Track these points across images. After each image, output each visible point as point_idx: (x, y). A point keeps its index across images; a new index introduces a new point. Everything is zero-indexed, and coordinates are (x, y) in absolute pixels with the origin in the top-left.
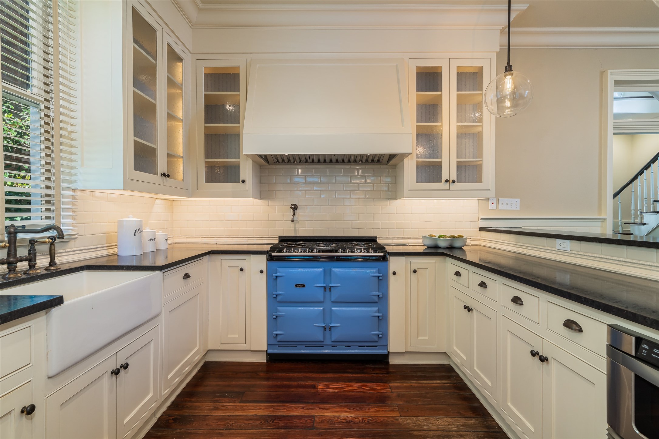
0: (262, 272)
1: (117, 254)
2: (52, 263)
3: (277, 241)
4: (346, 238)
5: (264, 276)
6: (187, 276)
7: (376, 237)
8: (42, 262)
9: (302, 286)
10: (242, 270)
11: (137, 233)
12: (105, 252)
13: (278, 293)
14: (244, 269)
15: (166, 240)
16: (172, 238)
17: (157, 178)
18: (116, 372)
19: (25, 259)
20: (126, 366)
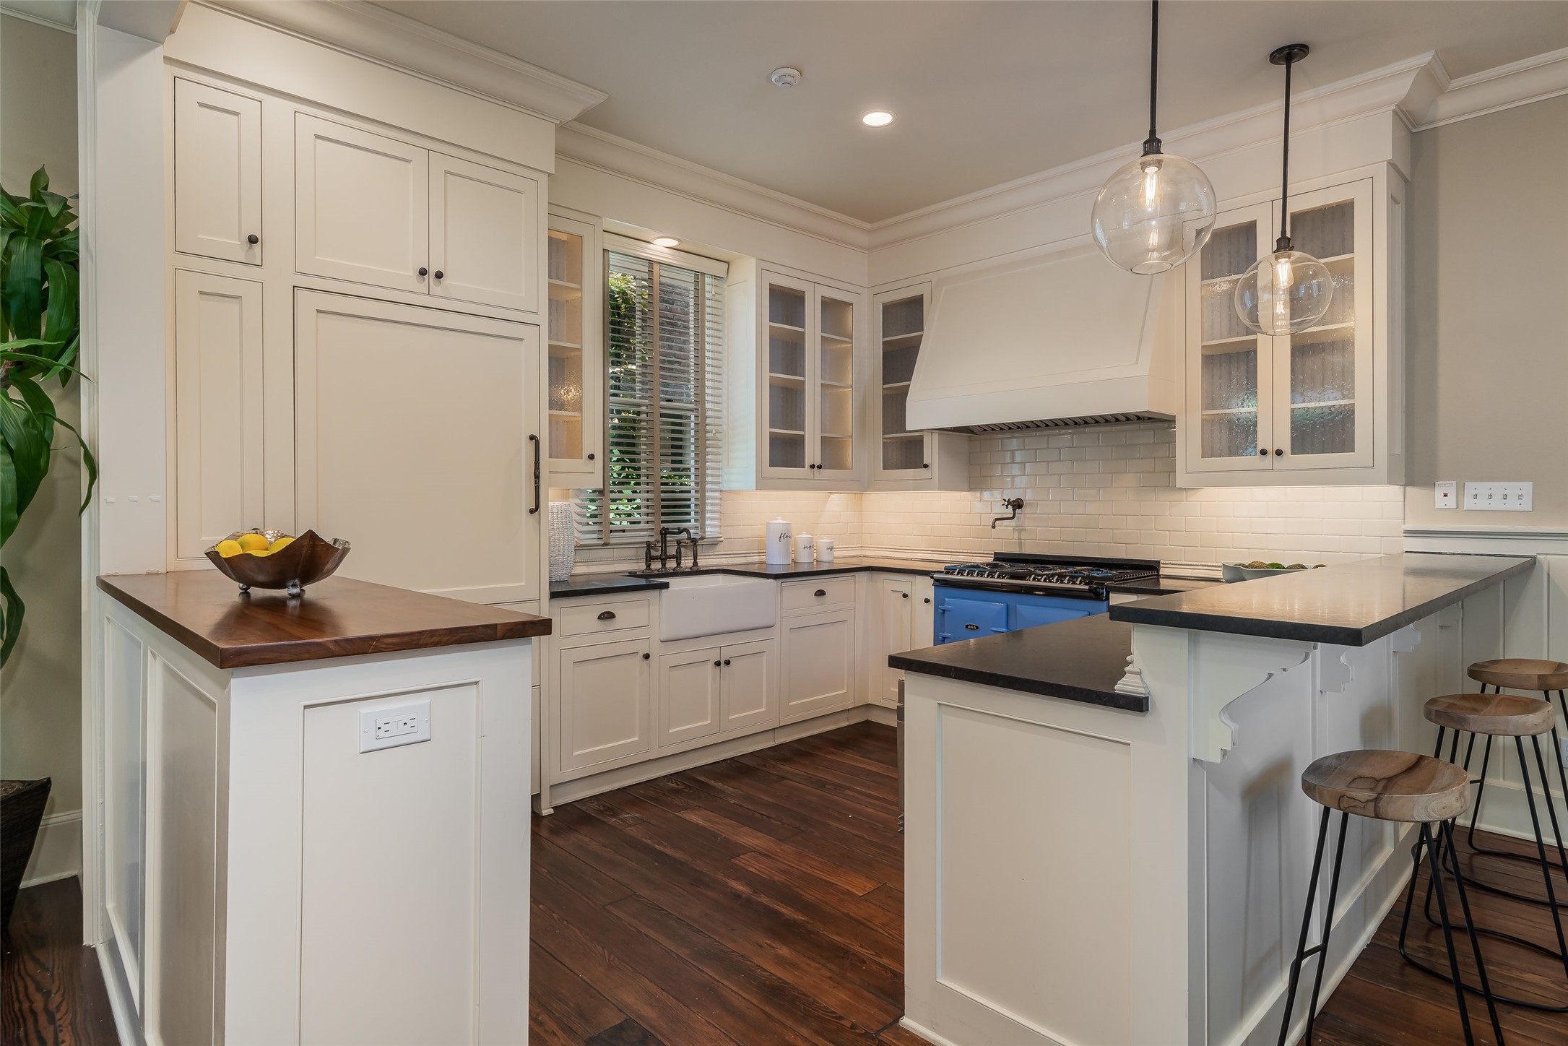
0: (927, 601)
2: (695, 564)
3: (991, 560)
4: (1102, 562)
5: (931, 607)
6: (821, 593)
7: (1158, 562)
8: (687, 563)
9: (975, 628)
10: (905, 596)
11: (782, 538)
12: (756, 559)
13: (946, 634)
14: (909, 595)
15: (831, 549)
16: (860, 548)
17: (804, 472)
18: (718, 664)
19: (673, 557)
20: (728, 663)
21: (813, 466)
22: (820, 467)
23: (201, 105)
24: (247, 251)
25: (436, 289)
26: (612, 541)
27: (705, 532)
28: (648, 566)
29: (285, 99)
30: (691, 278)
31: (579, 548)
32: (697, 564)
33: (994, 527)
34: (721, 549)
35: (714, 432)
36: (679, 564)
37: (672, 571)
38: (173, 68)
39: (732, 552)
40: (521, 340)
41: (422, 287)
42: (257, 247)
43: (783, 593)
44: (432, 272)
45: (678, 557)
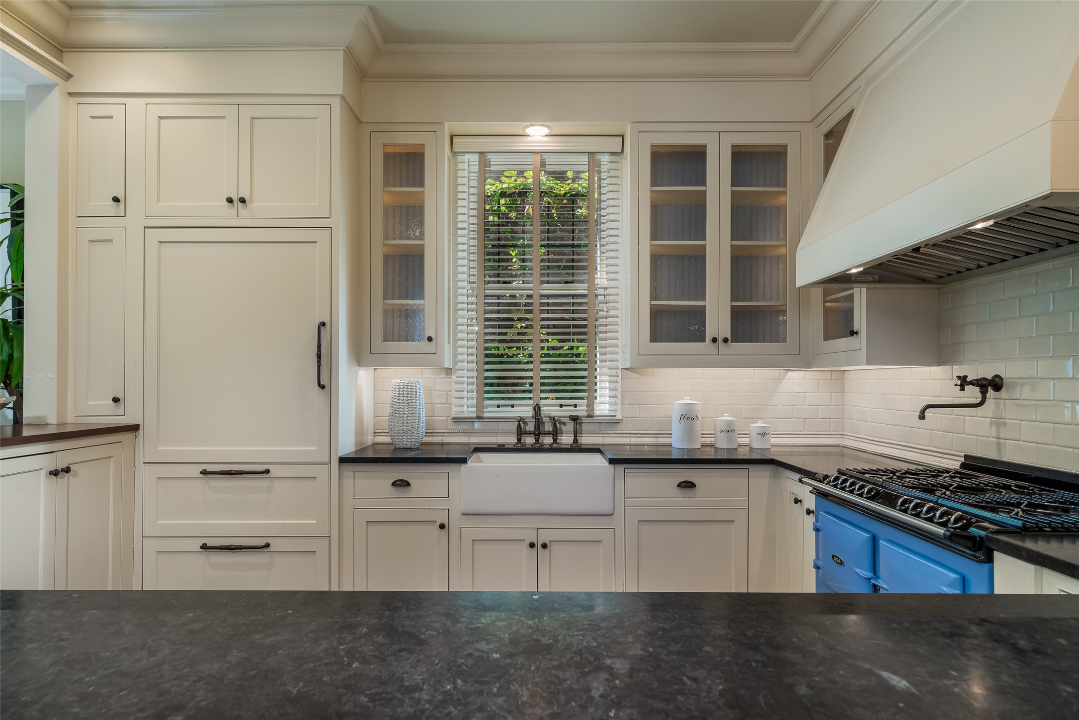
0: (808, 512)
1: (672, 445)
6: (688, 484)
8: (566, 439)
10: (797, 501)
11: (683, 419)
13: (818, 562)
14: (802, 501)
15: (764, 435)
16: (841, 436)
17: (705, 347)
18: (532, 545)
19: (549, 433)
20: (545, 546)
21: (714, 340)
22: (726, 340)
23: (93, 117)
24: (116, 208)
25: (243, 212)
26: (486, 415)
27: (593, 410)
28: (519, 440)
29: (141, 97)
30: (585, 159)
31: (457, 420)
32: (577, 442)
33: (922, 417)
34: (621, 428)
35: (605, 309)
36: (555, 440)
37: (548, 446)
38: (77, 98)
39: (638, 432)
40: (316, 242)
41: (233, 212)
42: (122, 205)
43: (628, 480)
44: (235, 199)
45: (555, 433)
